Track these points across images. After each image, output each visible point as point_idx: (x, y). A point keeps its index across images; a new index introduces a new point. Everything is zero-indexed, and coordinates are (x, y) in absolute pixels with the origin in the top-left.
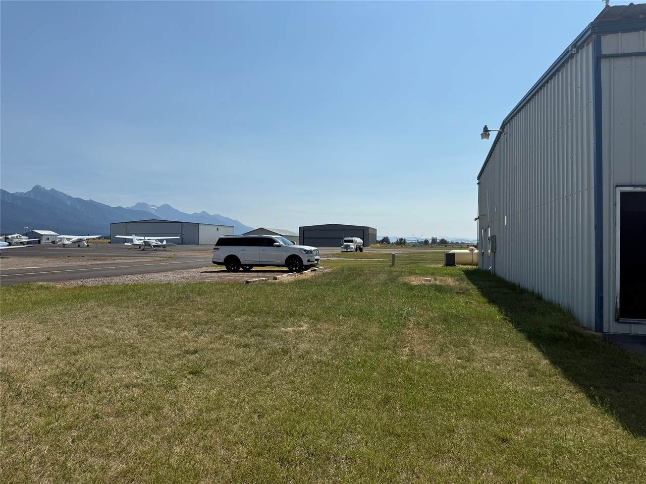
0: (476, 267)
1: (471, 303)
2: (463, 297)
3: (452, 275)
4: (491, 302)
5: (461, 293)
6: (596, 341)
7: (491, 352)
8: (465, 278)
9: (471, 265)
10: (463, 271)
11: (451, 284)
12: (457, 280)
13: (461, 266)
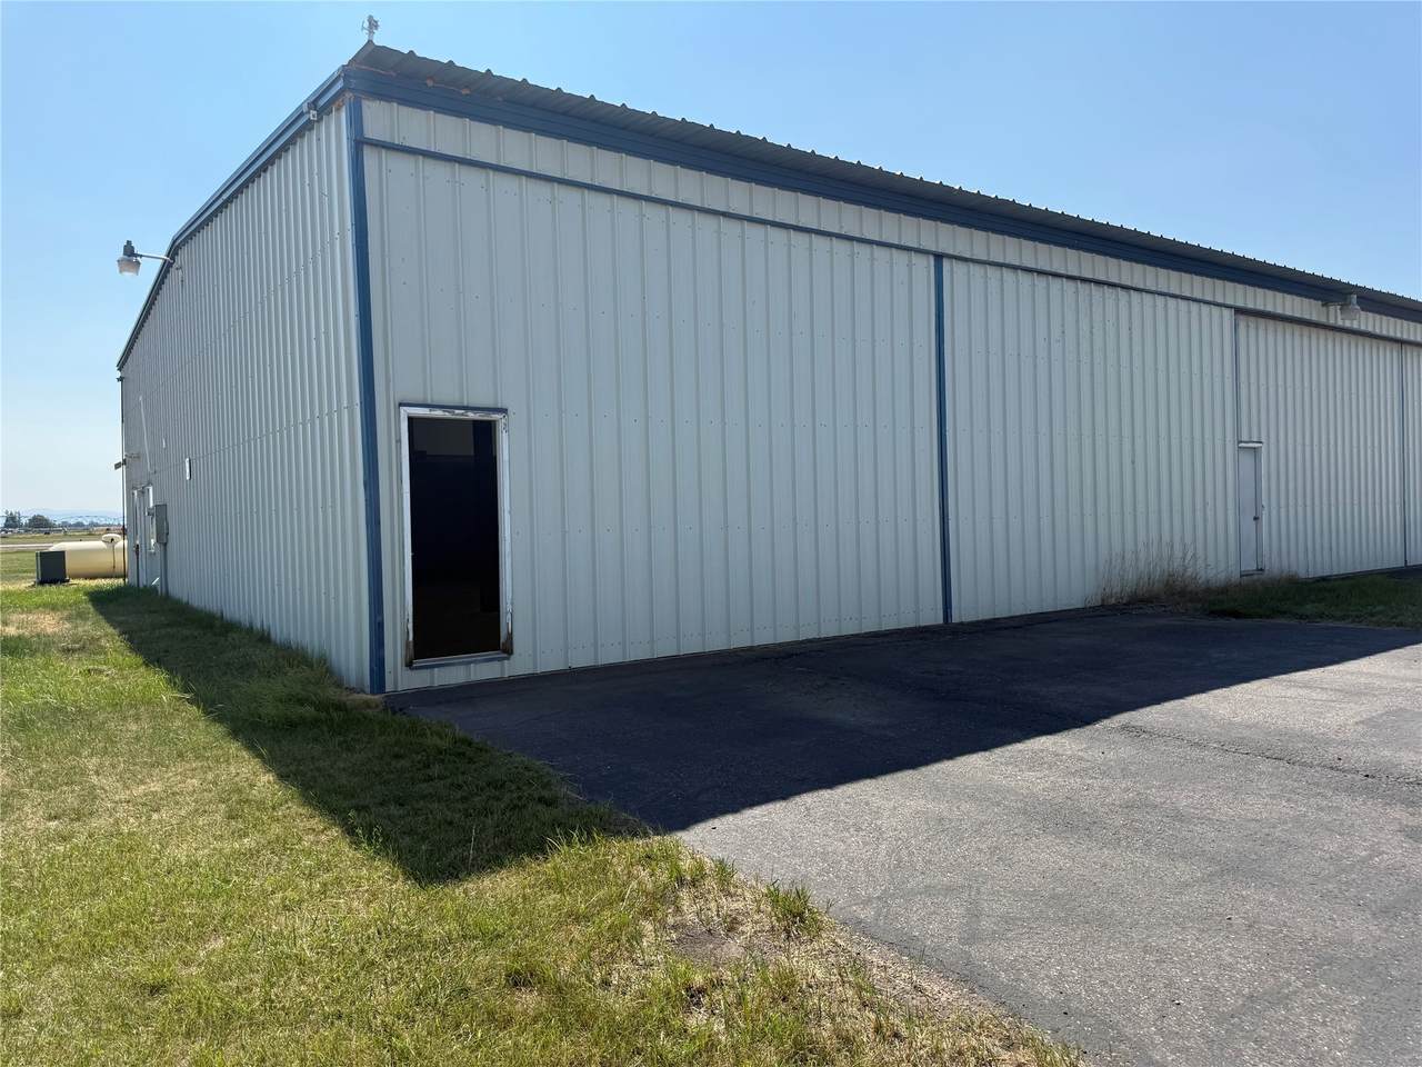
0: (121, 580)
1: (101, 672)
2: (79, 659)
3: (53, 608)
4: (152, 662)
5: (74, 651)
6: (370, 712)
7: (142, 782)
8: (92, 610)
9: (110, 577)
10: (86, 594)
11: (49, 630)
12: (69, 619)
13: (82, 582)
